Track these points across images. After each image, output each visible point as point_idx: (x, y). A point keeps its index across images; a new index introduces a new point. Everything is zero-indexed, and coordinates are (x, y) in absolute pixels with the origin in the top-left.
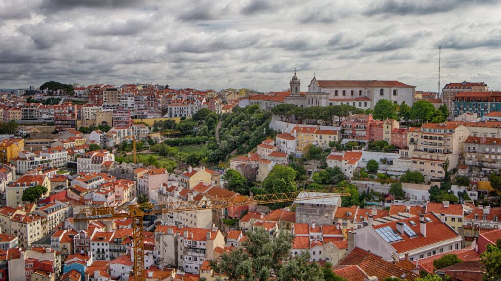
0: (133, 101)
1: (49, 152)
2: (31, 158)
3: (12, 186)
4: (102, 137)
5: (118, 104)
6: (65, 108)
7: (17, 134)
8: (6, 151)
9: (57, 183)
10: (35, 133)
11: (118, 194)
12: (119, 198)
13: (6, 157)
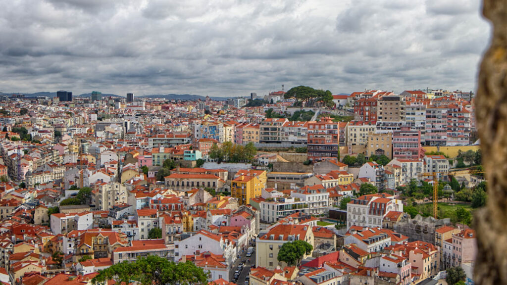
0: (424, 118)
1: (304, 193)
2: (280, 200)
3: (264, 238)
4: (378, 174)
5: (401, 121)
6: (322, 127)
7: (255, 163)
8: (245, 187)
9: (321, 240)
10: (280, 163)
11: (415, 265)
12: (416, 270)
13: (244, 196)
